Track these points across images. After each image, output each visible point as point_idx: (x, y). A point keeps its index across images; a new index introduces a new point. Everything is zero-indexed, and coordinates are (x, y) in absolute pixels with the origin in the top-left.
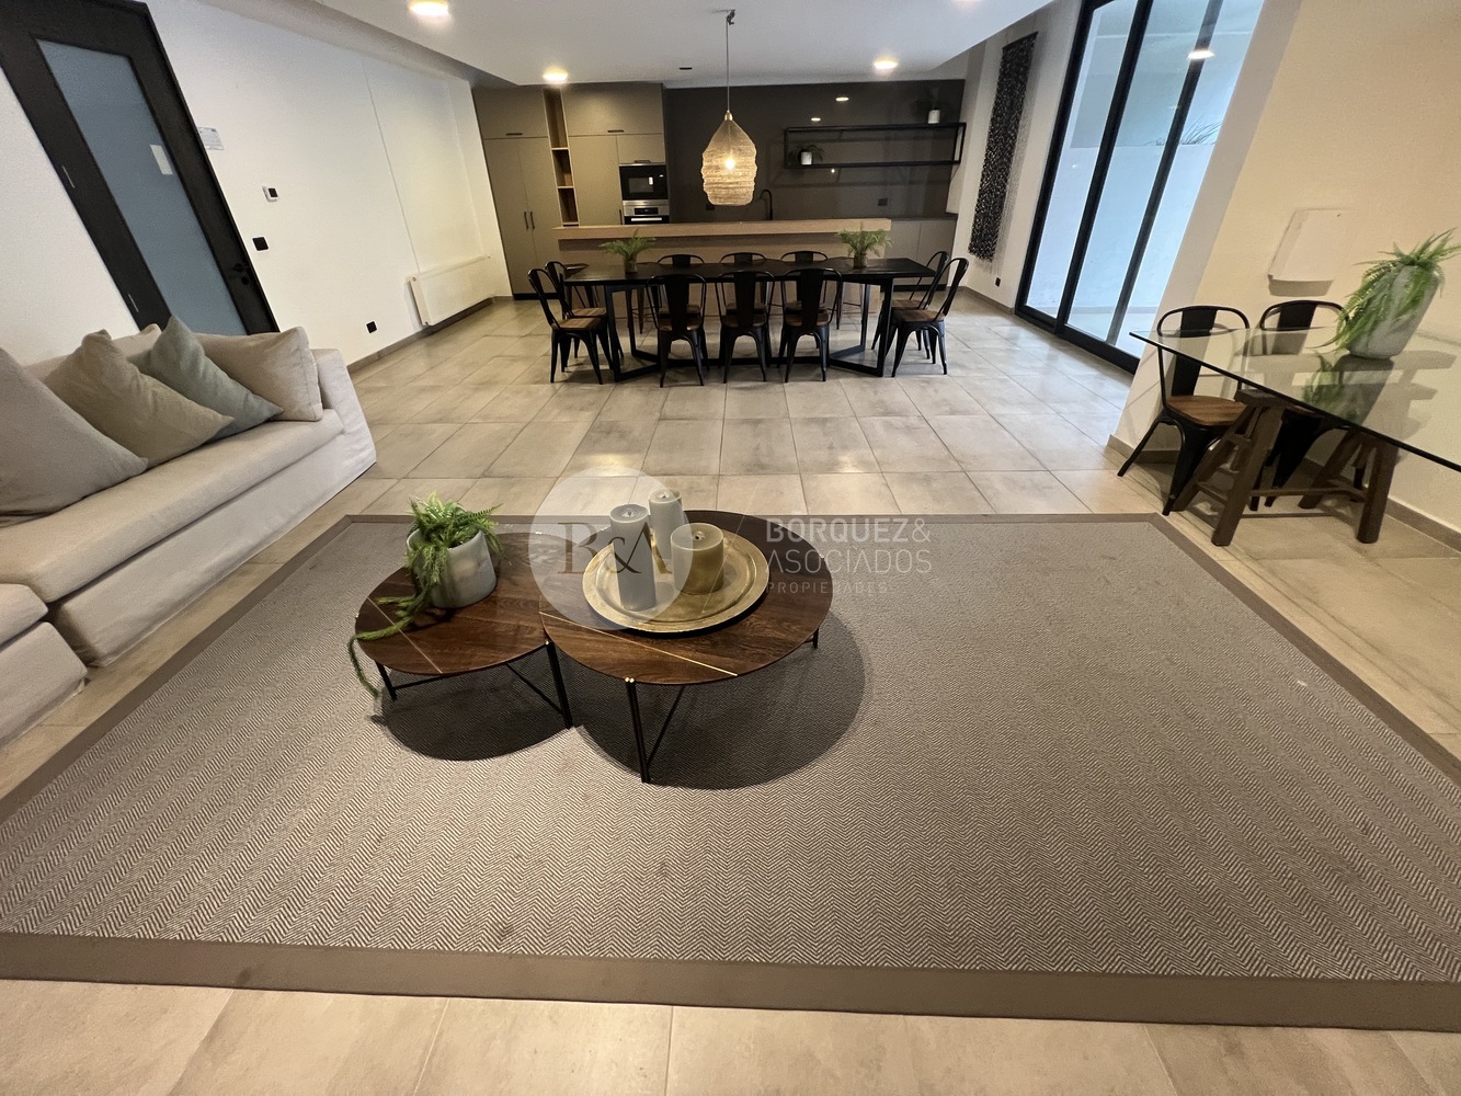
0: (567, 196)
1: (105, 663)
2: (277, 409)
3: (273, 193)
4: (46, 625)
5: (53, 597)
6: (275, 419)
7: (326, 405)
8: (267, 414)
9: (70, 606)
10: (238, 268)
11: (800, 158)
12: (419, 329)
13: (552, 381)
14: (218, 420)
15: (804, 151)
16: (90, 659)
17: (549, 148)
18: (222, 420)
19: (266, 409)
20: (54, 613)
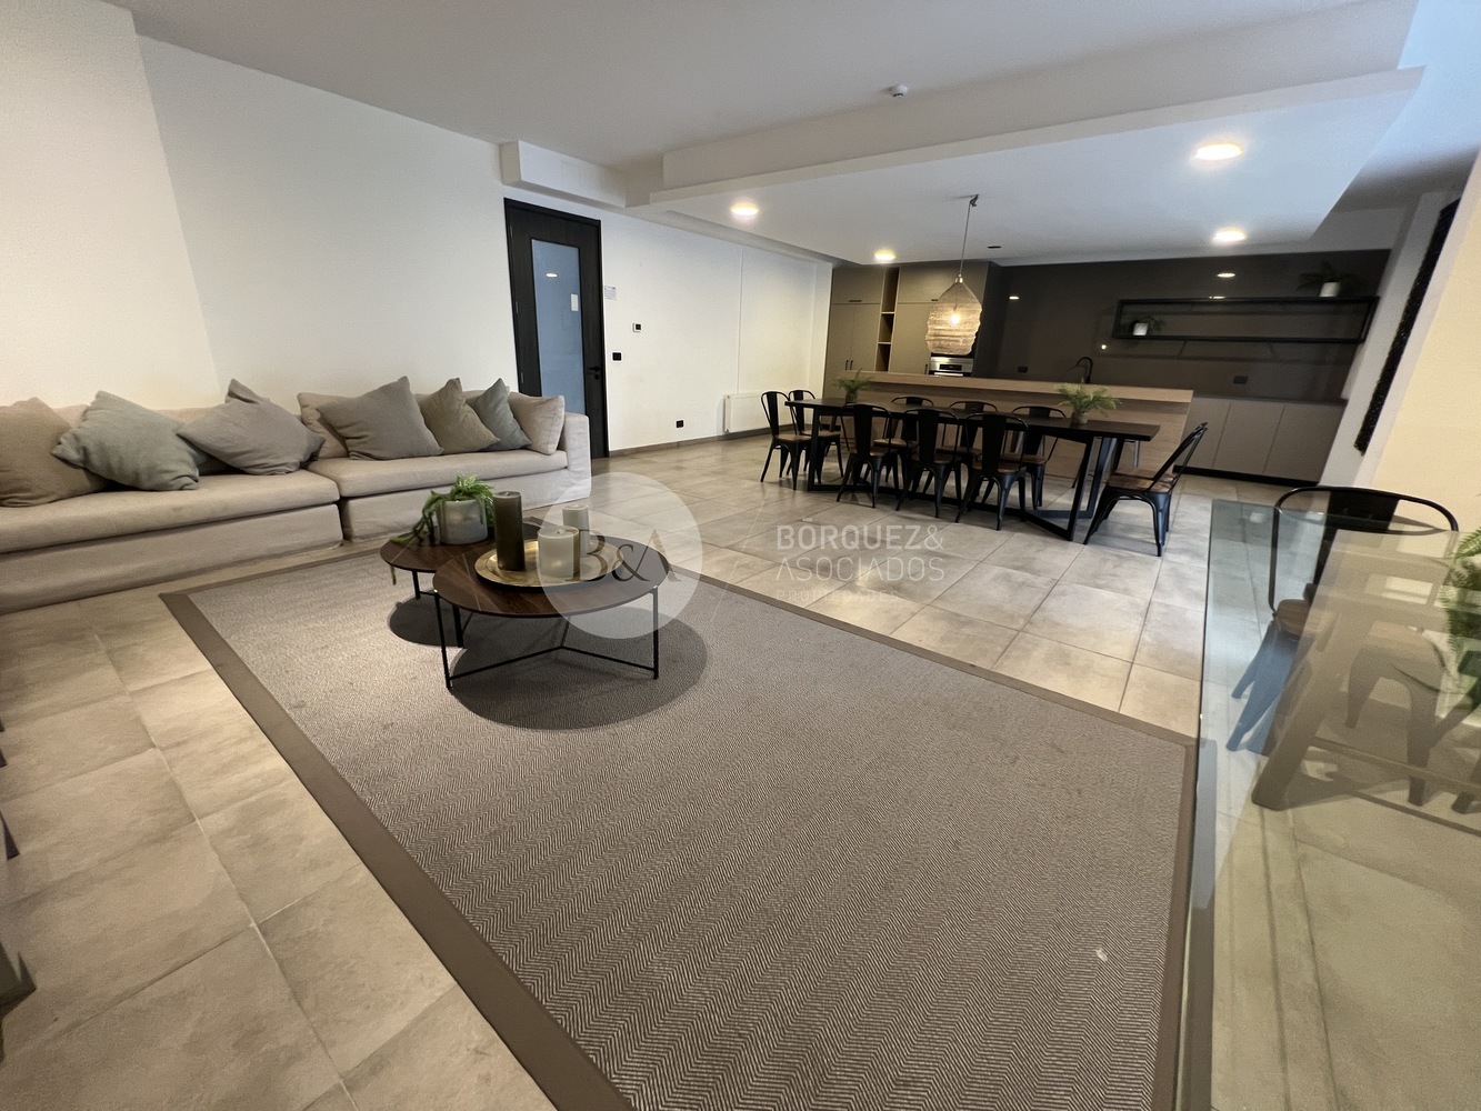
0: (885, 351)
1: (354, 540)
2: (528, 441)
3: (638, 327)
4: (335, 506)
5: (346, 493)
6: (526, 448)
7: (561, 447)
8: (521, 443)
9: (352, 502)
10: (596, 369)
11: (1132, 328)
12: (721, 434)
13: (762, 480)
14: (490, 437)
15: (1138, 322)
16: (347, 537)
17: (880, 312)
18: (492, 438)
19: (521, 438)
20: (342, 503)
